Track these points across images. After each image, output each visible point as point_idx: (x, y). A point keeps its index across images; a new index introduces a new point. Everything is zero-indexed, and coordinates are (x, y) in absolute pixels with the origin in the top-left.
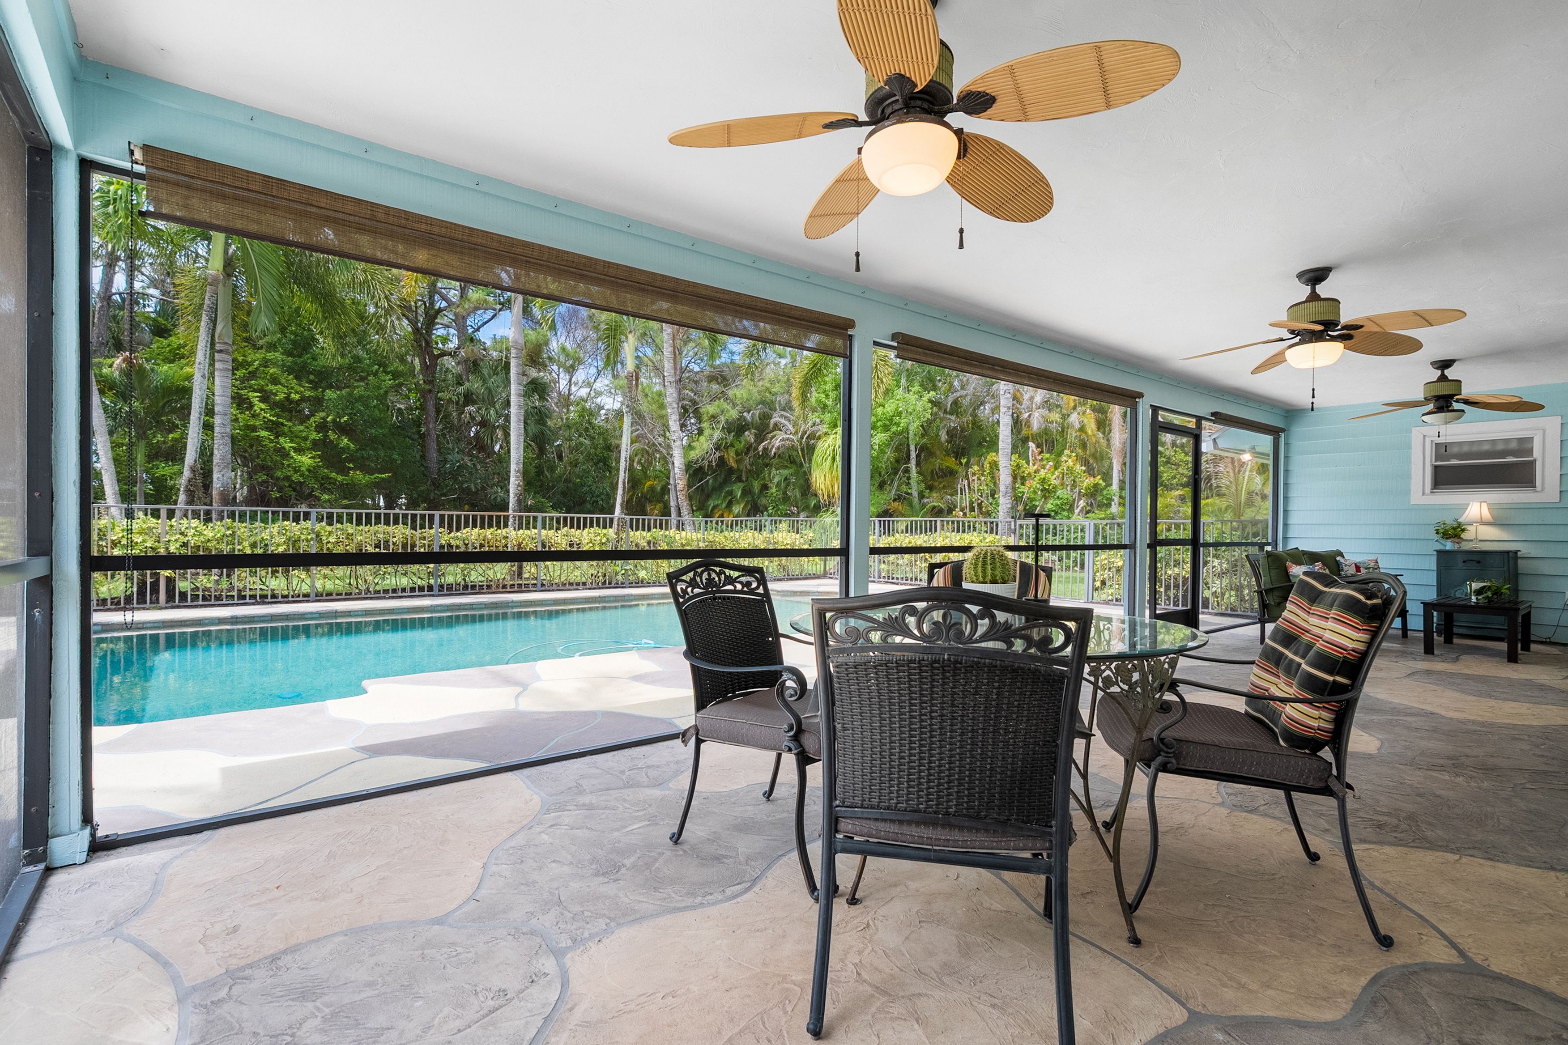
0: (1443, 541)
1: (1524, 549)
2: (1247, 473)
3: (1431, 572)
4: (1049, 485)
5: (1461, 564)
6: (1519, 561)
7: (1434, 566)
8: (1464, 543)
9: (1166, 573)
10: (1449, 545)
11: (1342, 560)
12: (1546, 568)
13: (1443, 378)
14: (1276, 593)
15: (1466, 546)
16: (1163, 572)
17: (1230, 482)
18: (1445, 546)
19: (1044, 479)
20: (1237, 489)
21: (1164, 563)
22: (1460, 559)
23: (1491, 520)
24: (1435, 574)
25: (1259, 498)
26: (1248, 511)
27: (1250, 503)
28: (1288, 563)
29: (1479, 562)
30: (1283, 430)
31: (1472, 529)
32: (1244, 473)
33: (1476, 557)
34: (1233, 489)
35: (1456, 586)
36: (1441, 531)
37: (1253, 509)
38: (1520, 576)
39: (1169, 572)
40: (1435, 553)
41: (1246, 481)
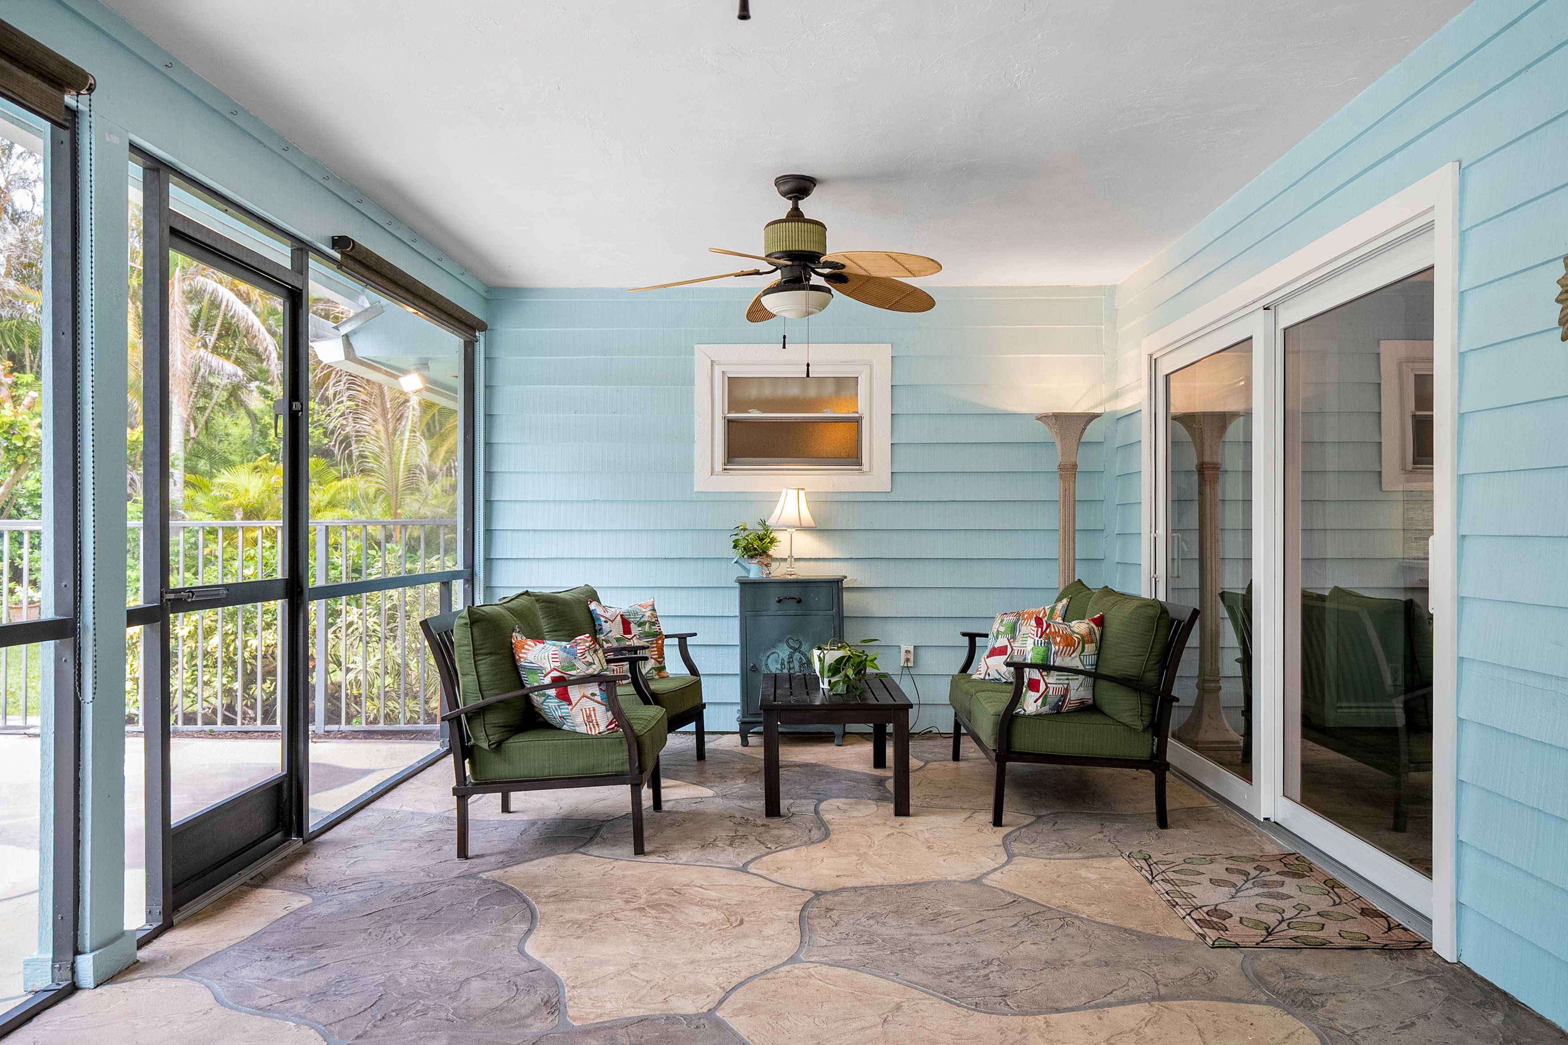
0: (746, 563)
1: (852, 574)
2: (407, 434)
3: (731, 621)
4: (26, 439)
5: (774, 606)
6: (846, 596)
7: (735, 609)
8: (774, 565)
9: (245, 646)
10: (755, 571)
11: (599, 611)
12: (875, 605)
13: (796, 215)
14: (493, 718)
15: (779, 571)
16: (238, 643)
17: (381, 448)
18: (748, 571)
19: (12, 426)
20: (391, 462)
21: (240, 623)
22: (774, 595)
23: (813, 524)
24: (737, 622)
25: (425, 477)
26: (408, 499)
27: (412, 486)
28: (517, 637)
29: (799, 601)
30: (483, 327)
31: (782, 537)
32: (402, 433)
33: (794, 592)
34: (385, 461)
35: (768, 649)
36: (743, 543)
37: (417, 496)
38: (846, 623)
39: (254, 643)
40: (737, 585)
41: (405, 448)
